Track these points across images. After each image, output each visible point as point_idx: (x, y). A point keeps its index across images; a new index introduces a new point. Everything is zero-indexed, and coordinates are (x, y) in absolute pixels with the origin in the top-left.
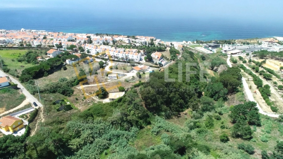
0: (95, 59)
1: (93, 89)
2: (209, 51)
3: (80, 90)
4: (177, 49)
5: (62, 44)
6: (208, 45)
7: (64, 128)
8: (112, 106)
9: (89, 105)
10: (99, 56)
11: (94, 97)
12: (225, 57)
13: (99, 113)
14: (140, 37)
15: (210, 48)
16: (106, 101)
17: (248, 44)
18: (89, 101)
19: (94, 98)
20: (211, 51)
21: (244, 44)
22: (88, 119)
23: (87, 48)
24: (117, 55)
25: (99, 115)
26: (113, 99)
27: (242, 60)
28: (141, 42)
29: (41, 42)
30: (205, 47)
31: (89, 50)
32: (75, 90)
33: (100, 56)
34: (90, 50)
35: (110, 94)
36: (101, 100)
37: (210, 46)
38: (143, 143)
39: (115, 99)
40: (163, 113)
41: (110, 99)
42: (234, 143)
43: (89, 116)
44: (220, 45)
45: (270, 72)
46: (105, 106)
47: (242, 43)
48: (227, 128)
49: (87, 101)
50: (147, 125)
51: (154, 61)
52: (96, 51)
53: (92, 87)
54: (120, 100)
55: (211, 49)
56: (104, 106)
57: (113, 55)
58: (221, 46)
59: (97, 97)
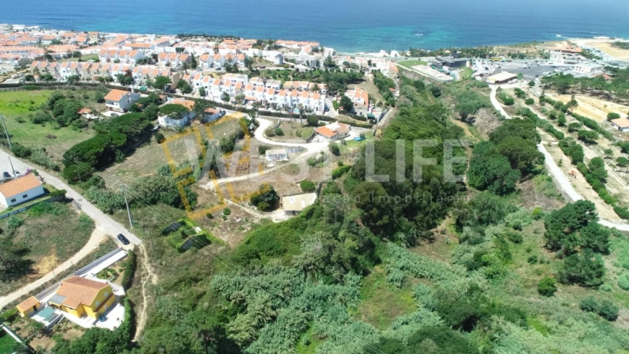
0: (225, 112)
1: (240, 188)
2: (443, 74)
3: (209, 192)
4: (387, 75)
5: (134, 74)
6: (440, 60)
7: (205, 293)
8: (296, 228)
9: (243, 229)
10: (230, 103)
11: (248, 208)
12: (484, 91)
13: (271, 249)
14: (286, 44)
15: (446, 68)
16: (278, 216)
17: (522, 57)
18: (238, 218)
19: (247, 210)
20: (448, 74)
21: (514, 56)
22: (250, 266)
23: (198, 84)
24: (271, 99)
25: (272, 252)
26: (294, 212)
27: (524, 98)
28: (308, 62)
29: (77, 70)
30: (434, 66)
31: (203, 88)
32: (198, 192)
33: (232, 102)
34: (206, 87)
35: (283, 198)
36: (266, 216)
37: (445, 64)
38: (377, 309)
39: (299, 212)
40: (402, 235)
41: (288, 213)
42: (568, 295)
43: (252, 258)
44: (465, 62)
45: (589, 126)
46: (280, 231)
47: (509, 55)
48: (542, 262)
49: (234, 220)
50: (374, 265)
51: (356, 110)
52: (220, 90)
53: (237, 183)
54: (310, 213)
55: (448, 71)
56: (278, 229)
57: (263, 99)
58: (468, 64)
59: (256, 208)
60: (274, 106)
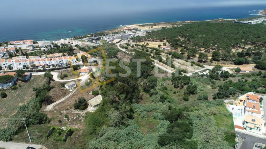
0: (31, 74)
1: (66, 104)
2: (94, 44)
3: (51, 111)
4: (82, 46)
6: (91, 39)
8: (102, 111)
9: (81, 120)
10: (29, 69)
11: (75, 111)
12: (114, 46)
15: (94, 41)
16: (91, 109)
17: (117, 33)
18: (74, 117)
19: (76, 112)
20: (96, 43)
21: (114, 33)
22: (97, 133)
23: (4, 65)
24: (50, 63)
25: (100, 124)
26: (97, 105)
27: (130, 46)
30: (88, 41)
31: (9, 65)
32: (46, 113)
33: (30, 69)
34: (11, 65)
35: (88, 101)
36: (85, 111)
39: (99, 104)
40: (134, 100)
41: (95, 106)
48: (177, 92)
49: (73, 119)
50: (133, 114)
51: (88, 60)
52: (20, 64)
53: (63, 102)
54: (104, 103)
55: (96, 42)
56: (96, 114)
57: (45, 64)
58: (101, 38)
59: (78, 110)
60: (53, 65)
